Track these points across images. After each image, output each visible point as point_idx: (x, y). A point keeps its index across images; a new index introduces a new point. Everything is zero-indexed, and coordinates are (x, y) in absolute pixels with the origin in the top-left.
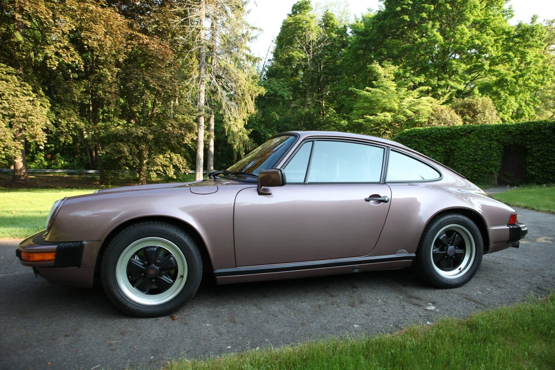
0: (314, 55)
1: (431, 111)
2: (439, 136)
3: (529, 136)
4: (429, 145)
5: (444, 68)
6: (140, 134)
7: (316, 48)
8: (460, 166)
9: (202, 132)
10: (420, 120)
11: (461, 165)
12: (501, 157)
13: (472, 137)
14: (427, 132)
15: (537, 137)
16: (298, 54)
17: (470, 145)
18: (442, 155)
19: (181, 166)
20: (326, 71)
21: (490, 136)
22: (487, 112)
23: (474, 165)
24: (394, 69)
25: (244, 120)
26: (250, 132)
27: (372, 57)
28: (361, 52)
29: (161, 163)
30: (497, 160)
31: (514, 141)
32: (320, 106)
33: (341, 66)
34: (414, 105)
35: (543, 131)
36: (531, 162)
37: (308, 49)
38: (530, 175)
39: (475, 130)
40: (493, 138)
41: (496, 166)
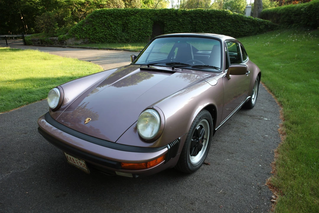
2: (119, 14)
3: (165, 17)
4: (114, 20)
10: (102, 3)
11: (132, 32)
12: (152, 27)
13: (138, 16)
14: (111, 12)
15: (169, 17)
17: (136, 20)
18: (121, 26)
23: (139, 32)
30: (151, 29)
31: (159, 19)
35: (172, 14)
36: (167, 31)
39: (139, 12)
40: (148, 17)
41: (150, 33)
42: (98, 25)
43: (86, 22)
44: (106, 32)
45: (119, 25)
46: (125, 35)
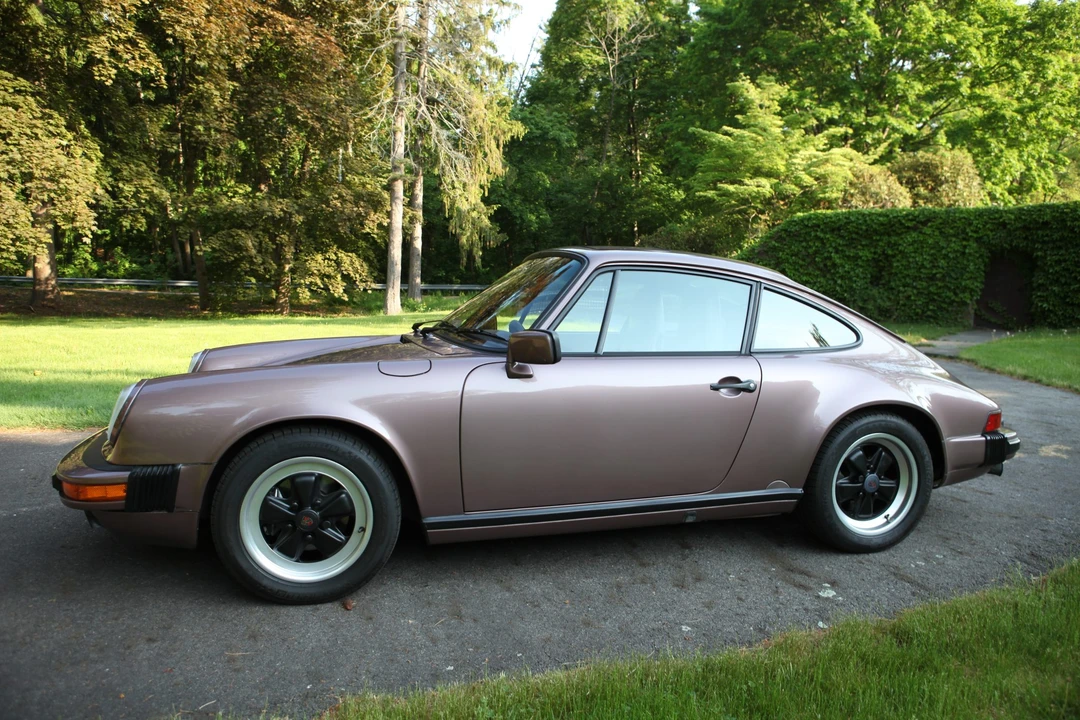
0: (622, 59)
1: (851, 176)
2: (864, 228)
3: (1040, 232)
4: (846, 245)
5: (879, 90)
6: (278, 213)
7: (627, 43)
8: (901, 288)
9: (399, 210)
10: (827, 195)
11: (904, 286)
12: (984, 272)
13: (928, 233)
14: (839, 220)
15: (1056, 236)
16: (590, 56)
17: (923, 247)
18: (869, 265)
19: (357, 276)
20: (646, 90)
21: (964, 231)
22: (960, 182)
23: (929, 286)
24: (780, 90)
25: (482, 187)
26: (492, 212)
27: (738, 65)
28: (715, 54)
29: (319, 271)
30: (975, 278)
32: (632, 160)
33: (675, 81)
34: (817, 165)
35: (1069, 224)
36: (1042, 285)
37: (610, 45)
38: (1039, 310)
39: (935, 218)
40: (970, 234)
41: (972, 290)
42: (794, 263)
43: (759, 253)
44: (815, 283)
45: (860, 263)
46: (877, 295)
